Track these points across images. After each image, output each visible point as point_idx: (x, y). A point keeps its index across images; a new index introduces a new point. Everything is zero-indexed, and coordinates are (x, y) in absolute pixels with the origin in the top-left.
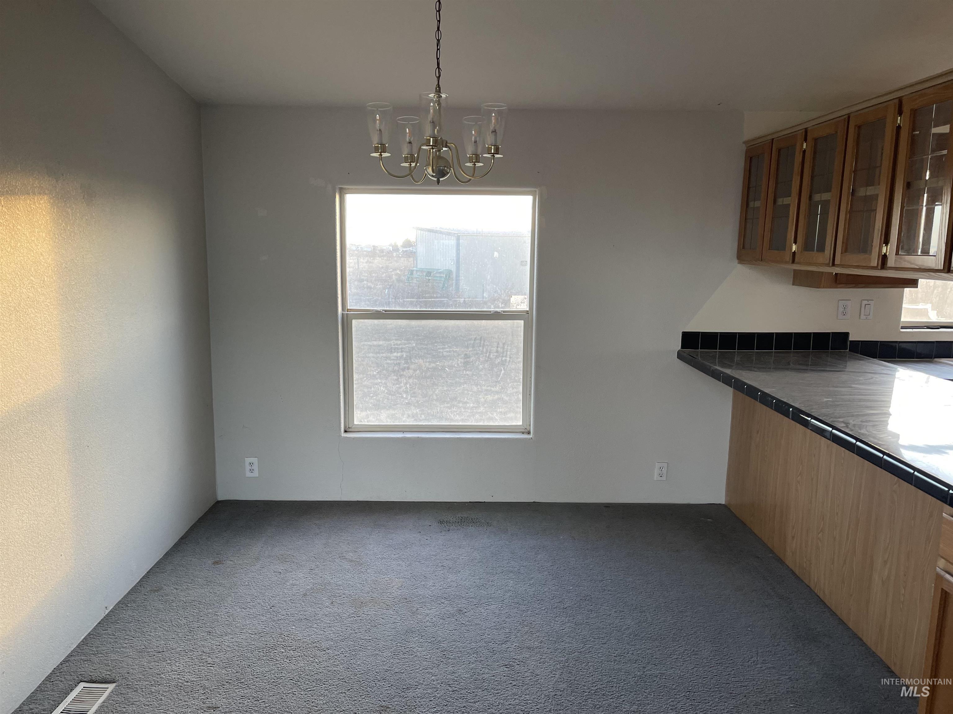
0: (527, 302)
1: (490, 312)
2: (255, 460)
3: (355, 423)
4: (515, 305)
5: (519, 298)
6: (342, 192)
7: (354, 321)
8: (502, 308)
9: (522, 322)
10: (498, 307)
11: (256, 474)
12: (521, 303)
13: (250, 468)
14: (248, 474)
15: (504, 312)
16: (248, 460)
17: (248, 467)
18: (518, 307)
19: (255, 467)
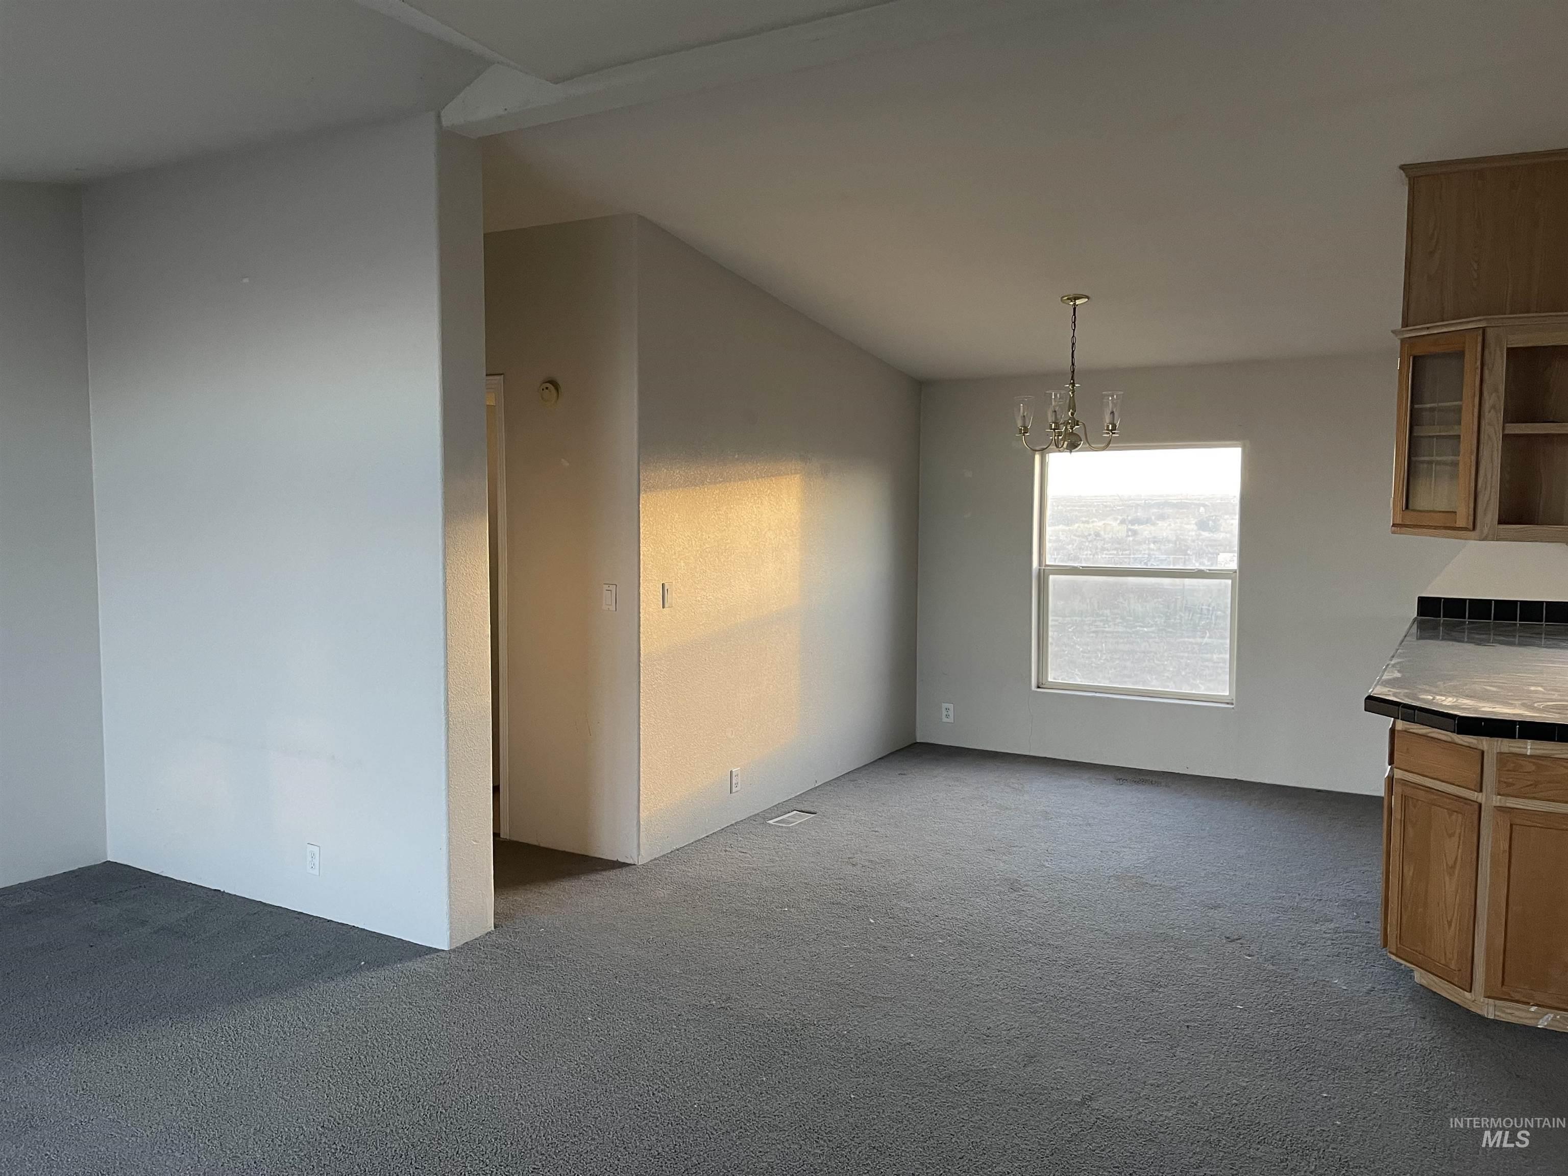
0: (1236, 559)
1: (1194, 570)
2: (951, 706)
3: (1050, 680)
4: (1223, 563)
5: (1228, 556)
6: (1043, 451)
7: (1051, 577)
8: (1207, 566)
9: (1230, 582)
10: (1204, 564)
11: (951, 720)
12: (1230, 561)
13: (946, 713)
14: (945, 720)
15: (1209, 570)
16: (945, 705)
17: (944, 713)
18: (1226, 565)
19: (951, 713)
